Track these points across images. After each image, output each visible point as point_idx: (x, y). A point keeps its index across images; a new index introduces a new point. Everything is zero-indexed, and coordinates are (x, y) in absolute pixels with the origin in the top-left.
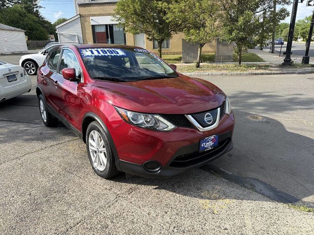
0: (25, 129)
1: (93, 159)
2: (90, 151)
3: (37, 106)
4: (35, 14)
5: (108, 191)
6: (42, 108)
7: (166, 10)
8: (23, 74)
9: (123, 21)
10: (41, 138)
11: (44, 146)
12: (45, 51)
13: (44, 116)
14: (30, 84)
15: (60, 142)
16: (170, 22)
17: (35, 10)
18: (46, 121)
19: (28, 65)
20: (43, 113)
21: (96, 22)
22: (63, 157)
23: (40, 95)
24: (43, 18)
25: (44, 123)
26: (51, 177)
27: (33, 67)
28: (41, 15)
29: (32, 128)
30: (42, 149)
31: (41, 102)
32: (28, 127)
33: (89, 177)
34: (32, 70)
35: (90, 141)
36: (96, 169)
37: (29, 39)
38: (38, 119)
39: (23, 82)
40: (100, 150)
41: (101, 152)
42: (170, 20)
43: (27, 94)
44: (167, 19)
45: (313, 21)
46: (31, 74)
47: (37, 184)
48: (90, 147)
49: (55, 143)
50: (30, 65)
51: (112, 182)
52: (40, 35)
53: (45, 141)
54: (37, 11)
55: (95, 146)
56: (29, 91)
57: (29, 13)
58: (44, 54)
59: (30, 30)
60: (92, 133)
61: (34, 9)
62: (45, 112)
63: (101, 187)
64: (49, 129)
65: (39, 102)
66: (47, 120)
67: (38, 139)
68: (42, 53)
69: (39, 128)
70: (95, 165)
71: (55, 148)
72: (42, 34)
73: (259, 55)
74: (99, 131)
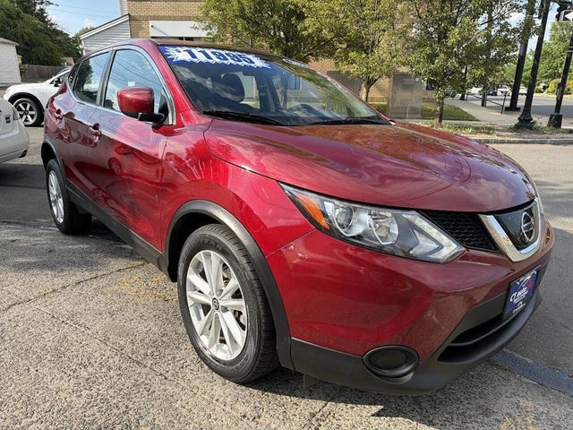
0: (12, 238)
1: (198, 325)
2: (190, 302)
3: (42, 189)
4: (37, 15)
5: (253, 424)
6: (54, 191)
7: (304, 10)
8: (11, 118)
9: (215, 31)
10: (50, 262)
11: (59, 282)
12: (59, 79)
13: (59, 209)
14: (26, 139)
15: (100, 273)
16: (309, 36)
17: (38, 7)
18: (62, 221)
19: (20, 105)
20: (55, 202)
21: (161, 31)
22: (111, 314)
23: (52, 162)
24: (52, 24)
25: (59, 226)
26: (84, 374)
27: (31, 109)
28: (49, 18)
29: (29, 235)
30: (54, 291)
31: (53, 178)
32: (20, 234)
33: (189, 376)
34: (29, 116)
35: (193, 277)
36: (207, 353)
37: (23, 62)
38: (44, 217)
39: (10, 135)
40: (222, 303)
41: (225, 309)
42: (310, 31)
43: (19, 161)
44: (305, 29)
45: (571, 49)
46: (28, 123)
47: (45, 401)
48: (189, 293)
49: (87, 275)
50: (25, 106)
51: (255, 391)
52: (47, 57)
53: (62, 271)
54: (41, 10)
55: (206, 292)
56: (24, 155)
57: (27, 13)
58: (56, 86)
59: (27, 44)
60: (200, 256)
61: (35, 5)
62: (61, 200)
63: (228, 409)
64: (69, 239)
65: (48, 177)
66: (65, 218)
67: (44, 266)
68: (51, 83)
69: (46, 237)
70: (204, 341)
71: (88, 289)
72: (50, 54)
73: (465, 110)
74: (224, 251)
